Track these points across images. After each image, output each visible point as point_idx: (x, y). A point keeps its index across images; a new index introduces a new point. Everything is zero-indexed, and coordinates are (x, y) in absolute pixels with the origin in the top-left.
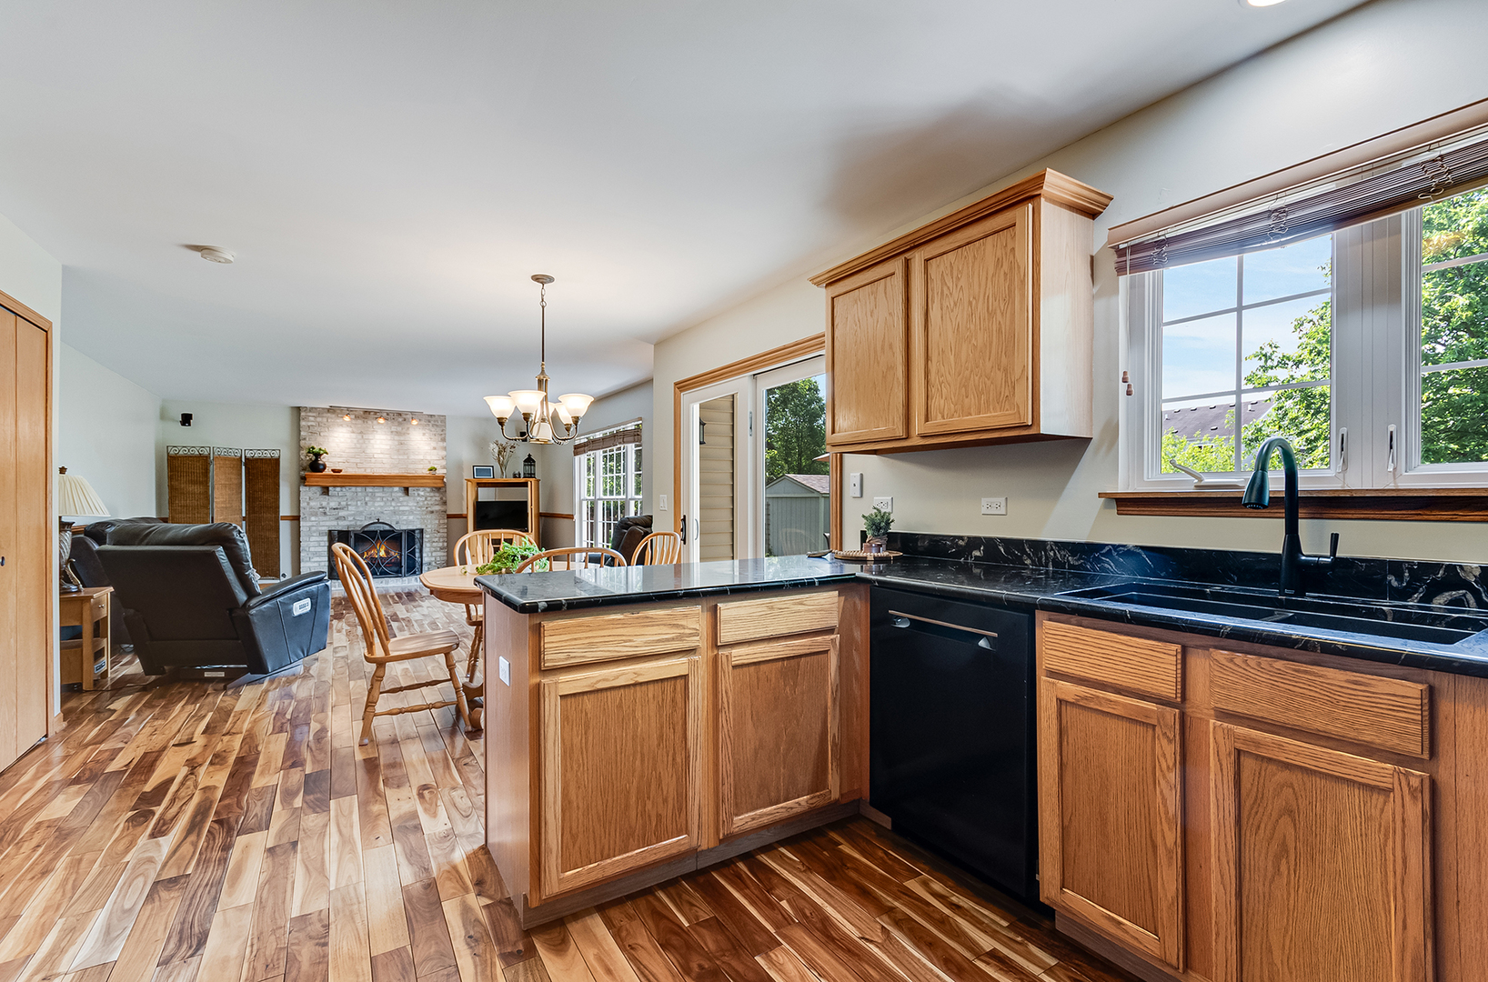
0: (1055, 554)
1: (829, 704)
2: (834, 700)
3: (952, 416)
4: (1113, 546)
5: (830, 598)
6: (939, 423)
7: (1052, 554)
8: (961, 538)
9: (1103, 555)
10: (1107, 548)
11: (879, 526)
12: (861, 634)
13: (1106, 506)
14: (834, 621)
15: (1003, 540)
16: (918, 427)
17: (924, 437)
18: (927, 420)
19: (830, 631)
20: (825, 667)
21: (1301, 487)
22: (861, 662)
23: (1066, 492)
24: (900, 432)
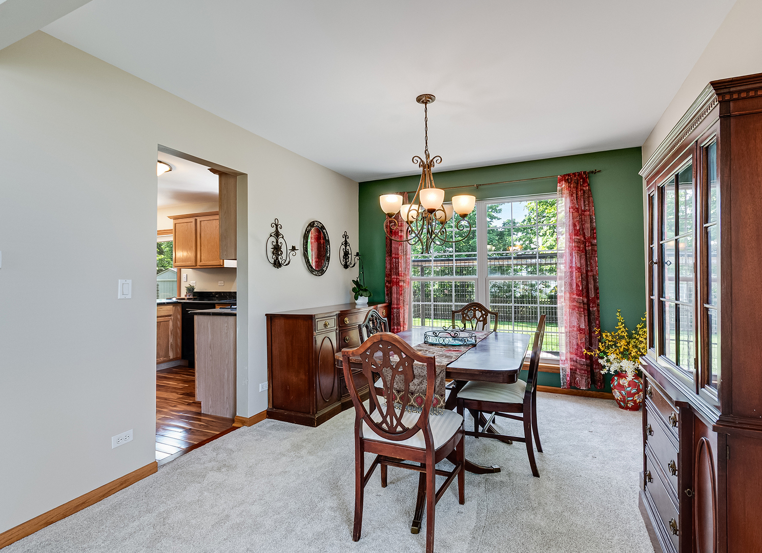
1: (170, 334)
2: (171, 333)
5: (171, 307)
6: (203, 263)
11: (190, 290)
12: (179, 317)
14: (171, 313)
16: (199, 263)
17: (200, 266)
18: (201, 262)
19: (170, 316)
20: (168, 325)
22: (179, 324)
24: (194, 264)
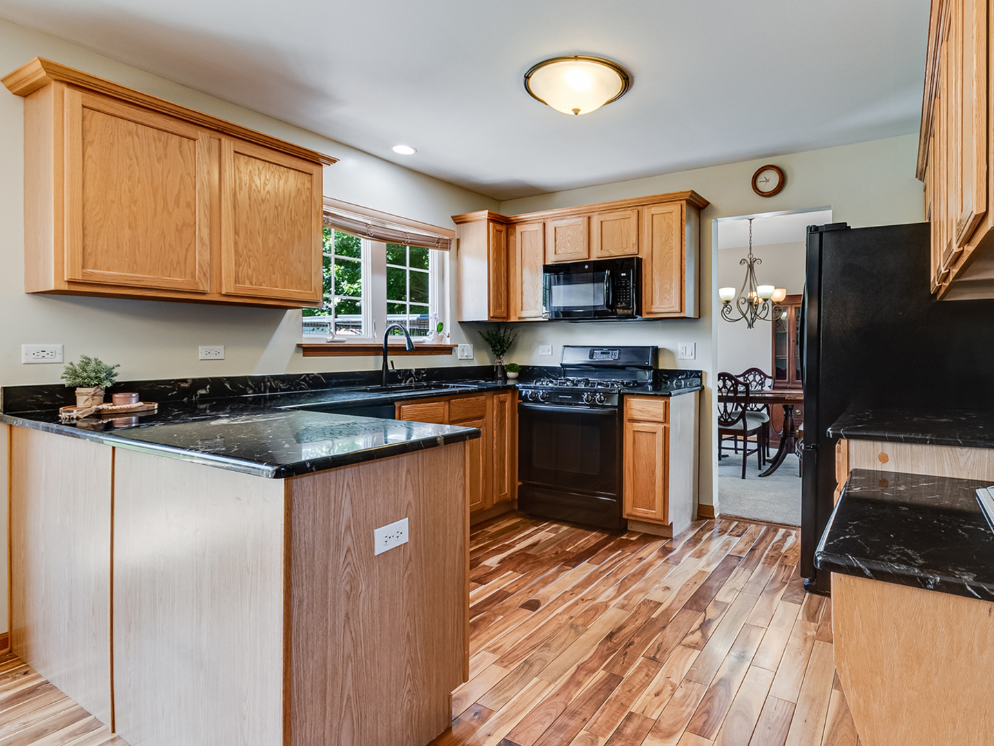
0: (271, 383)
3: (261, 285)
4: (307, 374)
7: (269, 384)
8: (185, 381)
9: (302, 380)
10: (303, 376)
13: (297, 351)
15: (228, 379)
18: (236, 283)
21: (388, 343)
23: (272, 343)
